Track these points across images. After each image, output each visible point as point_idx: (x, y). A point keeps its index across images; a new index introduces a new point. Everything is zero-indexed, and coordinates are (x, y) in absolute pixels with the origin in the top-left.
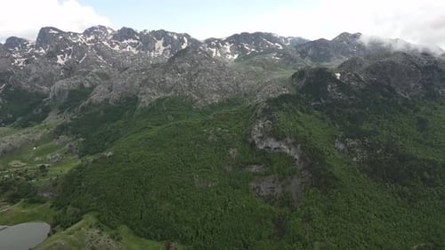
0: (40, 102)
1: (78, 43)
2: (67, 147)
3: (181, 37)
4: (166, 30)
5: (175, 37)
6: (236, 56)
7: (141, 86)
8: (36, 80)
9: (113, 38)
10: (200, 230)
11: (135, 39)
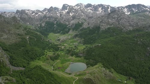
0: (66, 27)
1: (76, 9)
2: (79, 41)
3: (108, 6)
4: (102, 4)
5: (106, 6)
6: (129, 13)
7: (100, 23)
8: (65, 20)
9: (85, 7)
10: (141, 75)
11: (92, 7)
